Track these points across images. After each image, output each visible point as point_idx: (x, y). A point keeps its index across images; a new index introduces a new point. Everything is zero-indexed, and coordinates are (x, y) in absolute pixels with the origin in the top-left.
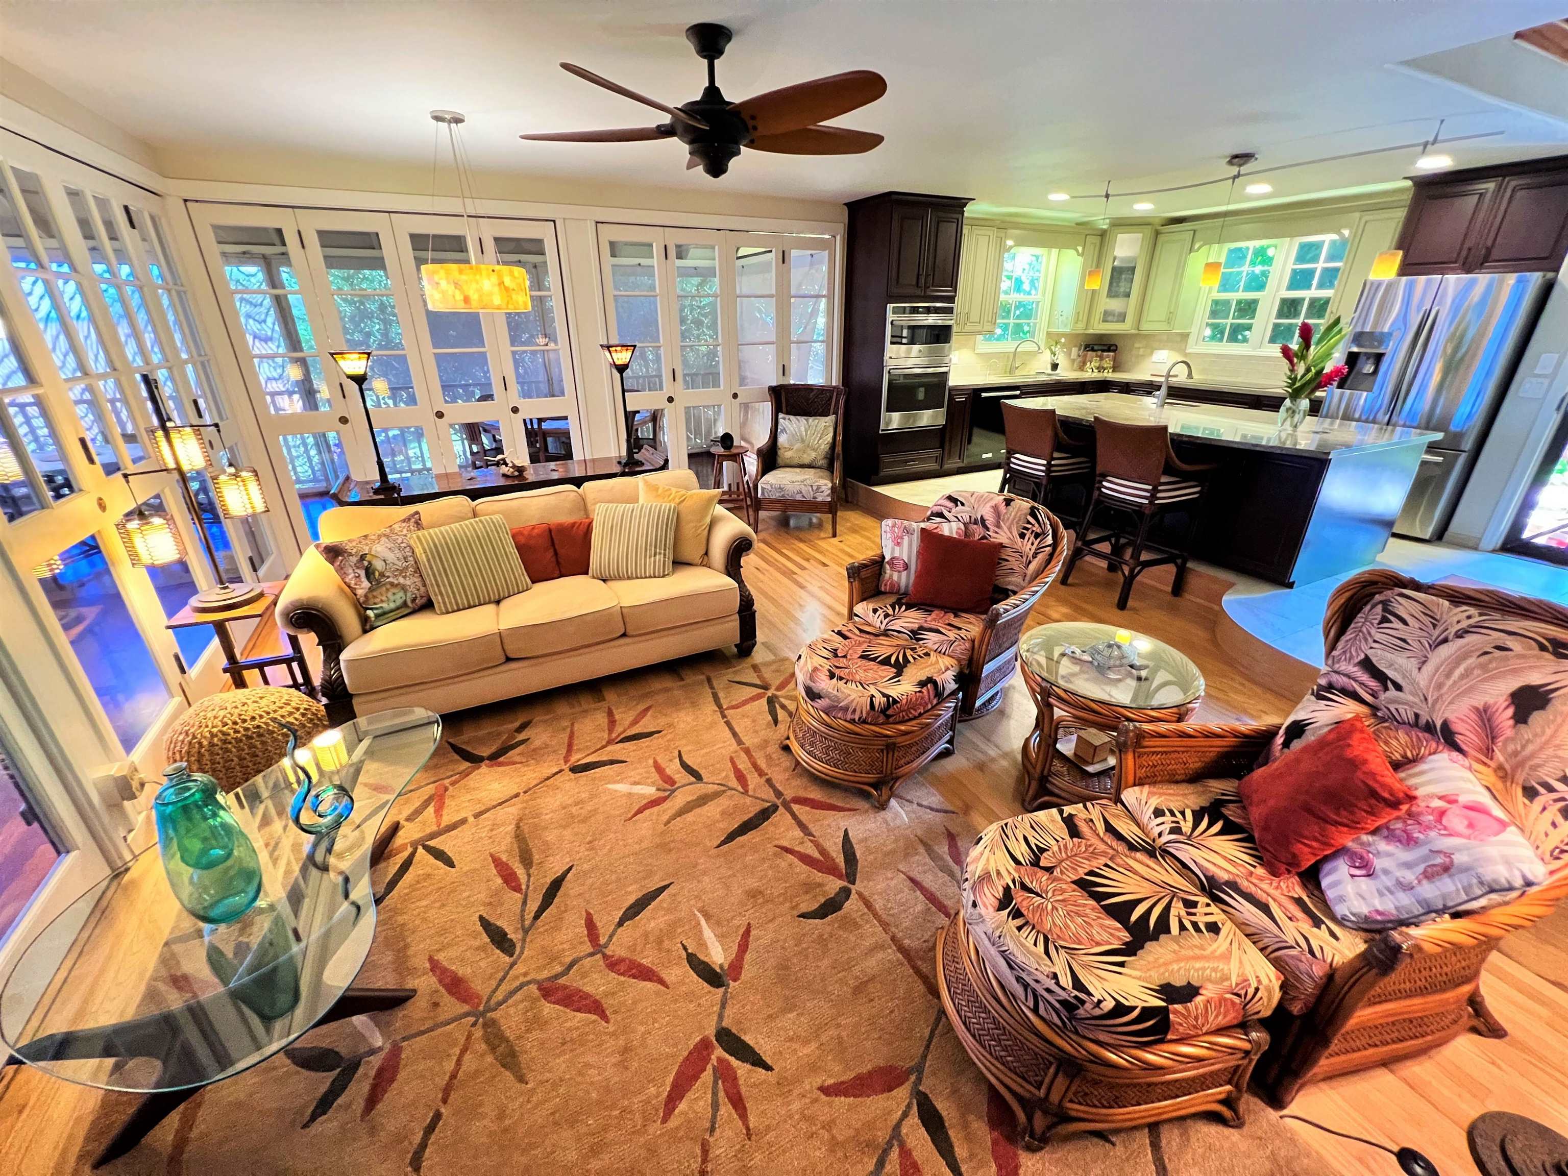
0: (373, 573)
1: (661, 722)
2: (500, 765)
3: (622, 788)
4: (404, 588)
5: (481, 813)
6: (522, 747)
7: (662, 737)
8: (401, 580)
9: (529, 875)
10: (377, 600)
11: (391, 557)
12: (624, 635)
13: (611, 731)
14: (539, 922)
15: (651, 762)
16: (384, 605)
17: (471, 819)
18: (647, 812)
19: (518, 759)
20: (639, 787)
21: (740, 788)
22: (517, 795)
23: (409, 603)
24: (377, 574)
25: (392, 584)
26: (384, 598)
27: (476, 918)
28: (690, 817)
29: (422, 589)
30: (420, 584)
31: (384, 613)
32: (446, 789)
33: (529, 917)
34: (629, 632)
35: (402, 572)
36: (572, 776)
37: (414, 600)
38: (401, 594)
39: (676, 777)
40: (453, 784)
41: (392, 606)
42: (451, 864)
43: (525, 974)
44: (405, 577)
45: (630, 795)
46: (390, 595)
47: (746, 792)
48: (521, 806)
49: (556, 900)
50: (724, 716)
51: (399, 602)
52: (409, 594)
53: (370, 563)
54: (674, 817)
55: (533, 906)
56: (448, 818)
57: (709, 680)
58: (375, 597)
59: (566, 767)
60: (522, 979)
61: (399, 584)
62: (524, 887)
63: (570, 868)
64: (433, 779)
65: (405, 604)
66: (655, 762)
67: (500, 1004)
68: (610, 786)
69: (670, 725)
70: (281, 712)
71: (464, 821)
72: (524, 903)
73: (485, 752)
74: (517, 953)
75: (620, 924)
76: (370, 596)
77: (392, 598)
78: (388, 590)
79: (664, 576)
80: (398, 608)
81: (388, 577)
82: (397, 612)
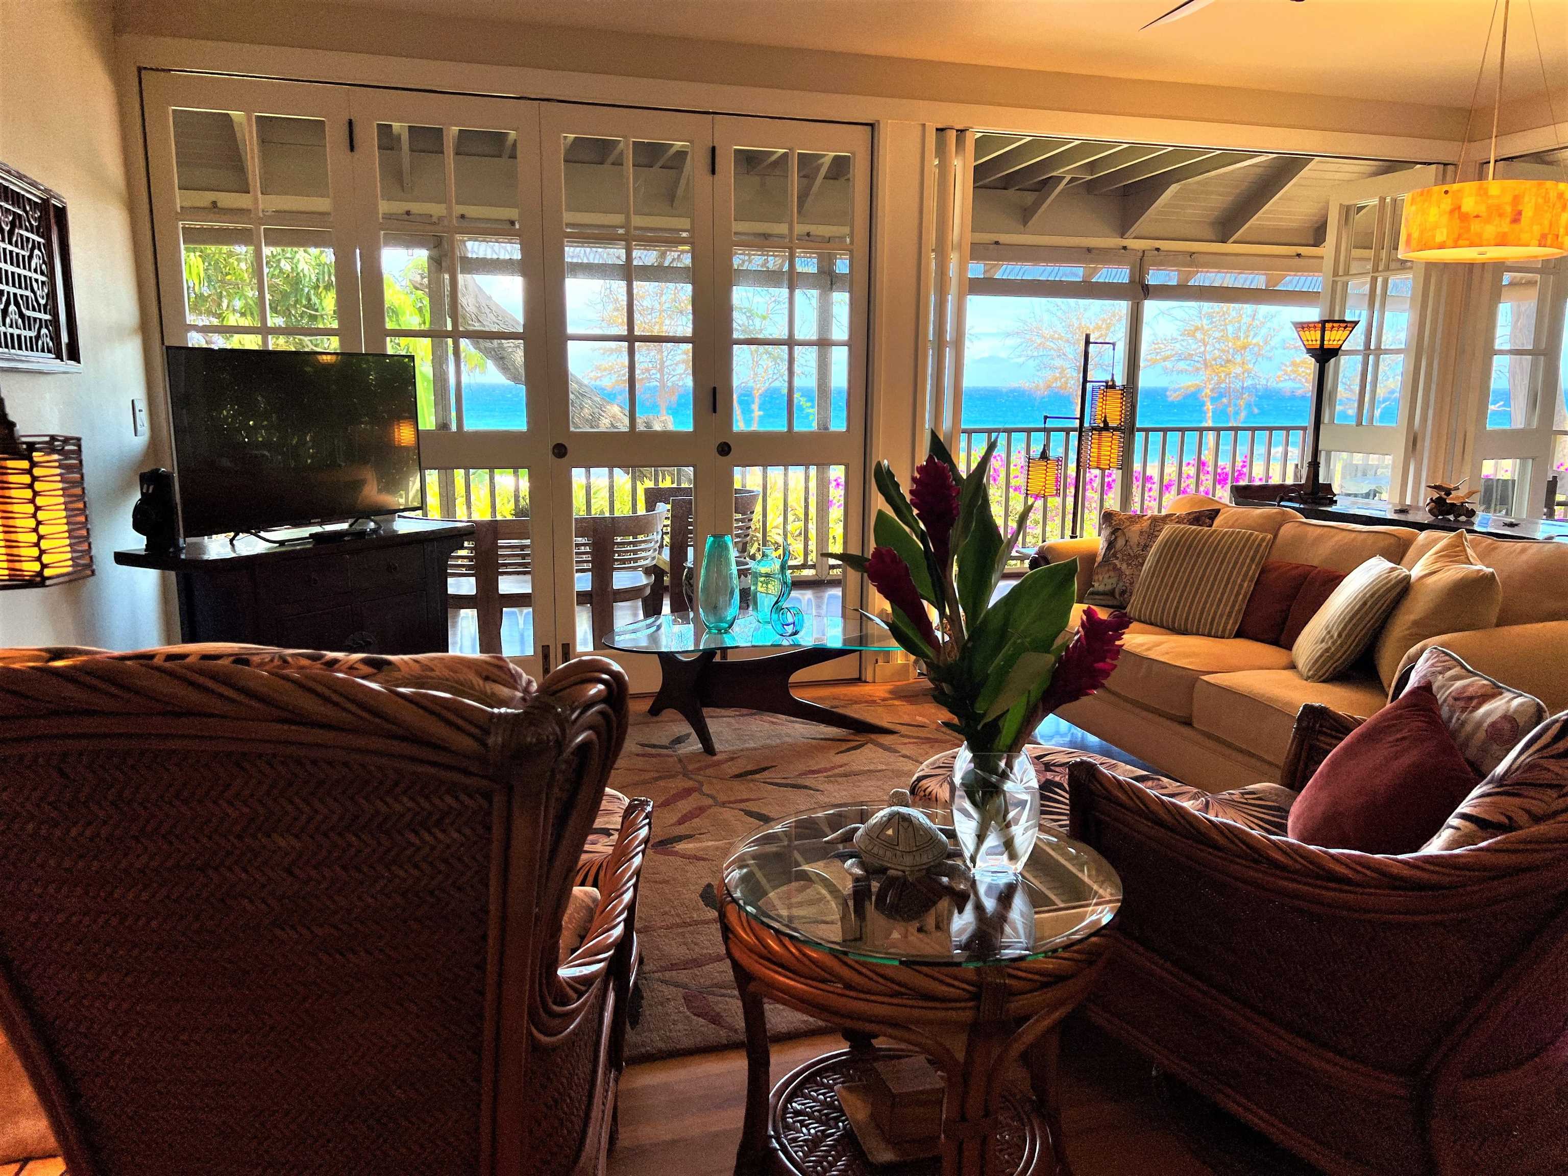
0: (1112, 550)
4: (1121, 575)
8: (1124, 567)
10: (1100, 578)
11: (1134, 540)
23: (1116, 595)
25: (1115, 566)
30: (1134, 578)
35: (1129, 558)
37: (1122, 592)
38: (1114, 580)
41: (1102, 588)
44: (1129, 565)
46: (1108, 577)
51: (1109, 587)
52: (1121, 584)
53: (1118, 539)
58: (1098, 573)
61: (1120, 569)
65: (1112, 593)
76: (1097, 570)
77: (1106, 581)
78: (1108, 571)
80: (1104, 593)
81: (1117, 558)
82: (1101, 597)
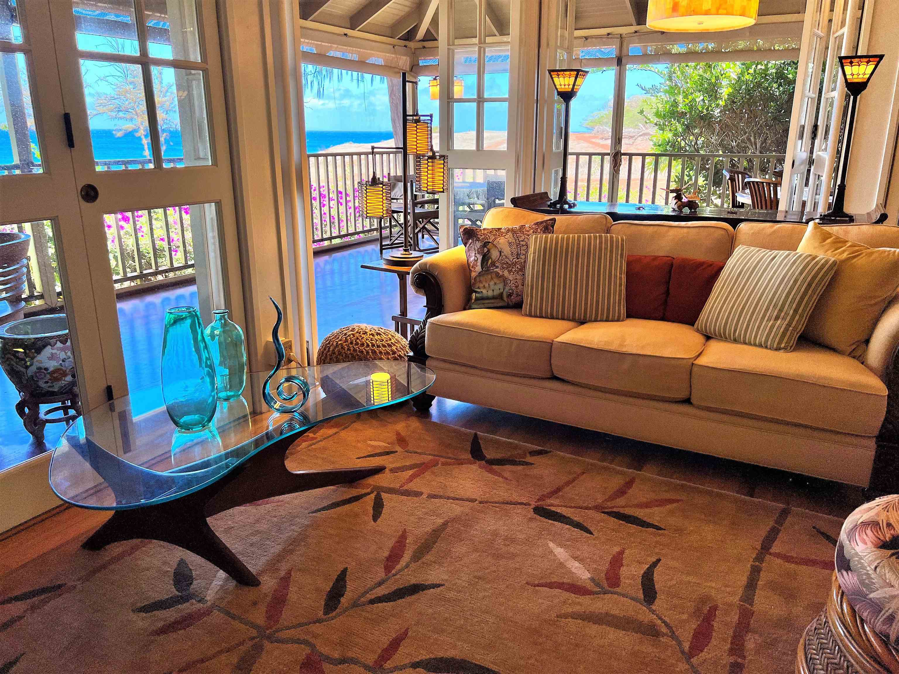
0: (488, 261)
1: (673, 521)
2: (491, 471)
3: (560, 553)
4: (505, 280)
5: (434, 496)
6: (520, 468)
7: (655, 535)
8: (506, 273)
9: (407, 566)
10: (481, 285)
11: (507, 250)
12: (687, 401)
13: (612, 498)
14: (369, 607)
15: (617, 549)
16: (484, 291)
17: (424, 496)
18: (557, 591)
19: (507, 474)
20: (577, 564)
21: (686, 646)
22: (473, 501)
23: (505, 298)
24: (490, 261)
25: (497, 274)
26: (487, 285)
27: (341, 567)
28: (593, 629)
29: (520, 287)
30: (520, 283)
31: (483, 299)
32: (436, 464)
33: (370, 596)
34: (694, 400)
35: (509, 266)
36: (531, 514)
37: (510, 295)
38: (501, 286)
39: (625, 581)
40: (443, 464)
41: (490, 294)
42: (376, 517)
43: (315, 636)
44: (510, 272)
45: (561, 565)
46: (492, 283)
47: (689, 655)
48: (467, 510)
49: (400, 601)
50: (760, 558)
51: (497, 292)
52: (507, 289)
53: (489, 251)
54: (575, 616)
55: (381, 591)
56: (412, 486)
57: (785, 513)
58: (480, 281)
59: (533, 504)
60: (308, 638)
61: (503, 276)
62: (393, 572)
63: (439, 586)
64: (436, 453)
65: (500, 296)
66: (622, 553)
67: (278, 641)
68: (551, 545)
69: (679, 530)
70: (382, 349)
71: (418, 494)
72: (380, 584)
73: (490, 454)
74: (330, 615)
75: (415, 665)
76: (478, 279)
77: (492, 287)
78: (492, 279)
79: (778, 349)
80: (494, 298)
81: (497, 267)
82: (492, 301)
